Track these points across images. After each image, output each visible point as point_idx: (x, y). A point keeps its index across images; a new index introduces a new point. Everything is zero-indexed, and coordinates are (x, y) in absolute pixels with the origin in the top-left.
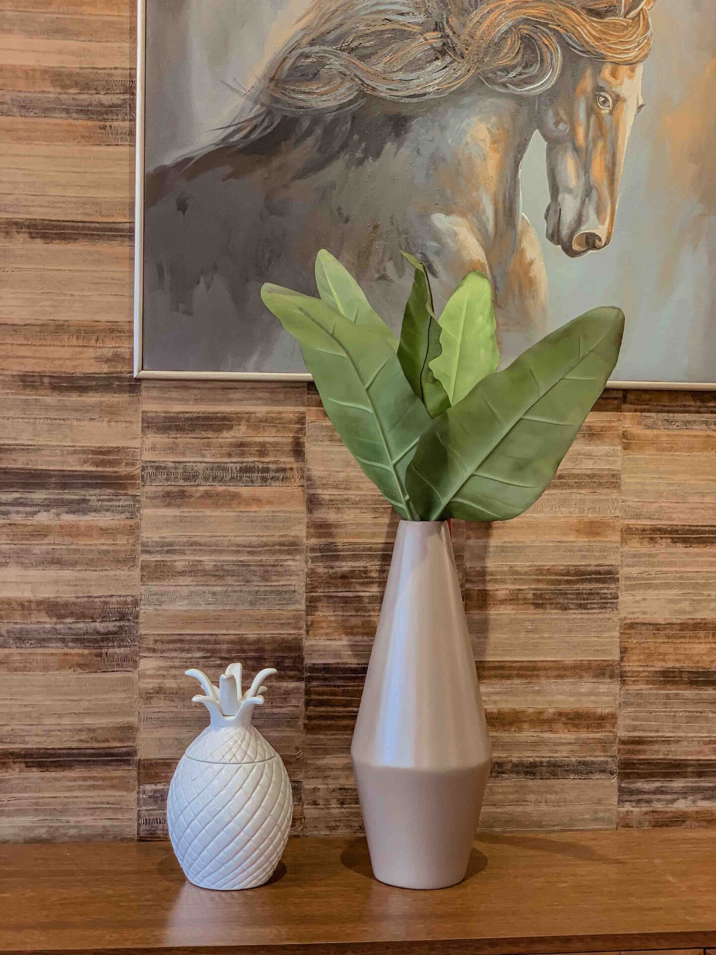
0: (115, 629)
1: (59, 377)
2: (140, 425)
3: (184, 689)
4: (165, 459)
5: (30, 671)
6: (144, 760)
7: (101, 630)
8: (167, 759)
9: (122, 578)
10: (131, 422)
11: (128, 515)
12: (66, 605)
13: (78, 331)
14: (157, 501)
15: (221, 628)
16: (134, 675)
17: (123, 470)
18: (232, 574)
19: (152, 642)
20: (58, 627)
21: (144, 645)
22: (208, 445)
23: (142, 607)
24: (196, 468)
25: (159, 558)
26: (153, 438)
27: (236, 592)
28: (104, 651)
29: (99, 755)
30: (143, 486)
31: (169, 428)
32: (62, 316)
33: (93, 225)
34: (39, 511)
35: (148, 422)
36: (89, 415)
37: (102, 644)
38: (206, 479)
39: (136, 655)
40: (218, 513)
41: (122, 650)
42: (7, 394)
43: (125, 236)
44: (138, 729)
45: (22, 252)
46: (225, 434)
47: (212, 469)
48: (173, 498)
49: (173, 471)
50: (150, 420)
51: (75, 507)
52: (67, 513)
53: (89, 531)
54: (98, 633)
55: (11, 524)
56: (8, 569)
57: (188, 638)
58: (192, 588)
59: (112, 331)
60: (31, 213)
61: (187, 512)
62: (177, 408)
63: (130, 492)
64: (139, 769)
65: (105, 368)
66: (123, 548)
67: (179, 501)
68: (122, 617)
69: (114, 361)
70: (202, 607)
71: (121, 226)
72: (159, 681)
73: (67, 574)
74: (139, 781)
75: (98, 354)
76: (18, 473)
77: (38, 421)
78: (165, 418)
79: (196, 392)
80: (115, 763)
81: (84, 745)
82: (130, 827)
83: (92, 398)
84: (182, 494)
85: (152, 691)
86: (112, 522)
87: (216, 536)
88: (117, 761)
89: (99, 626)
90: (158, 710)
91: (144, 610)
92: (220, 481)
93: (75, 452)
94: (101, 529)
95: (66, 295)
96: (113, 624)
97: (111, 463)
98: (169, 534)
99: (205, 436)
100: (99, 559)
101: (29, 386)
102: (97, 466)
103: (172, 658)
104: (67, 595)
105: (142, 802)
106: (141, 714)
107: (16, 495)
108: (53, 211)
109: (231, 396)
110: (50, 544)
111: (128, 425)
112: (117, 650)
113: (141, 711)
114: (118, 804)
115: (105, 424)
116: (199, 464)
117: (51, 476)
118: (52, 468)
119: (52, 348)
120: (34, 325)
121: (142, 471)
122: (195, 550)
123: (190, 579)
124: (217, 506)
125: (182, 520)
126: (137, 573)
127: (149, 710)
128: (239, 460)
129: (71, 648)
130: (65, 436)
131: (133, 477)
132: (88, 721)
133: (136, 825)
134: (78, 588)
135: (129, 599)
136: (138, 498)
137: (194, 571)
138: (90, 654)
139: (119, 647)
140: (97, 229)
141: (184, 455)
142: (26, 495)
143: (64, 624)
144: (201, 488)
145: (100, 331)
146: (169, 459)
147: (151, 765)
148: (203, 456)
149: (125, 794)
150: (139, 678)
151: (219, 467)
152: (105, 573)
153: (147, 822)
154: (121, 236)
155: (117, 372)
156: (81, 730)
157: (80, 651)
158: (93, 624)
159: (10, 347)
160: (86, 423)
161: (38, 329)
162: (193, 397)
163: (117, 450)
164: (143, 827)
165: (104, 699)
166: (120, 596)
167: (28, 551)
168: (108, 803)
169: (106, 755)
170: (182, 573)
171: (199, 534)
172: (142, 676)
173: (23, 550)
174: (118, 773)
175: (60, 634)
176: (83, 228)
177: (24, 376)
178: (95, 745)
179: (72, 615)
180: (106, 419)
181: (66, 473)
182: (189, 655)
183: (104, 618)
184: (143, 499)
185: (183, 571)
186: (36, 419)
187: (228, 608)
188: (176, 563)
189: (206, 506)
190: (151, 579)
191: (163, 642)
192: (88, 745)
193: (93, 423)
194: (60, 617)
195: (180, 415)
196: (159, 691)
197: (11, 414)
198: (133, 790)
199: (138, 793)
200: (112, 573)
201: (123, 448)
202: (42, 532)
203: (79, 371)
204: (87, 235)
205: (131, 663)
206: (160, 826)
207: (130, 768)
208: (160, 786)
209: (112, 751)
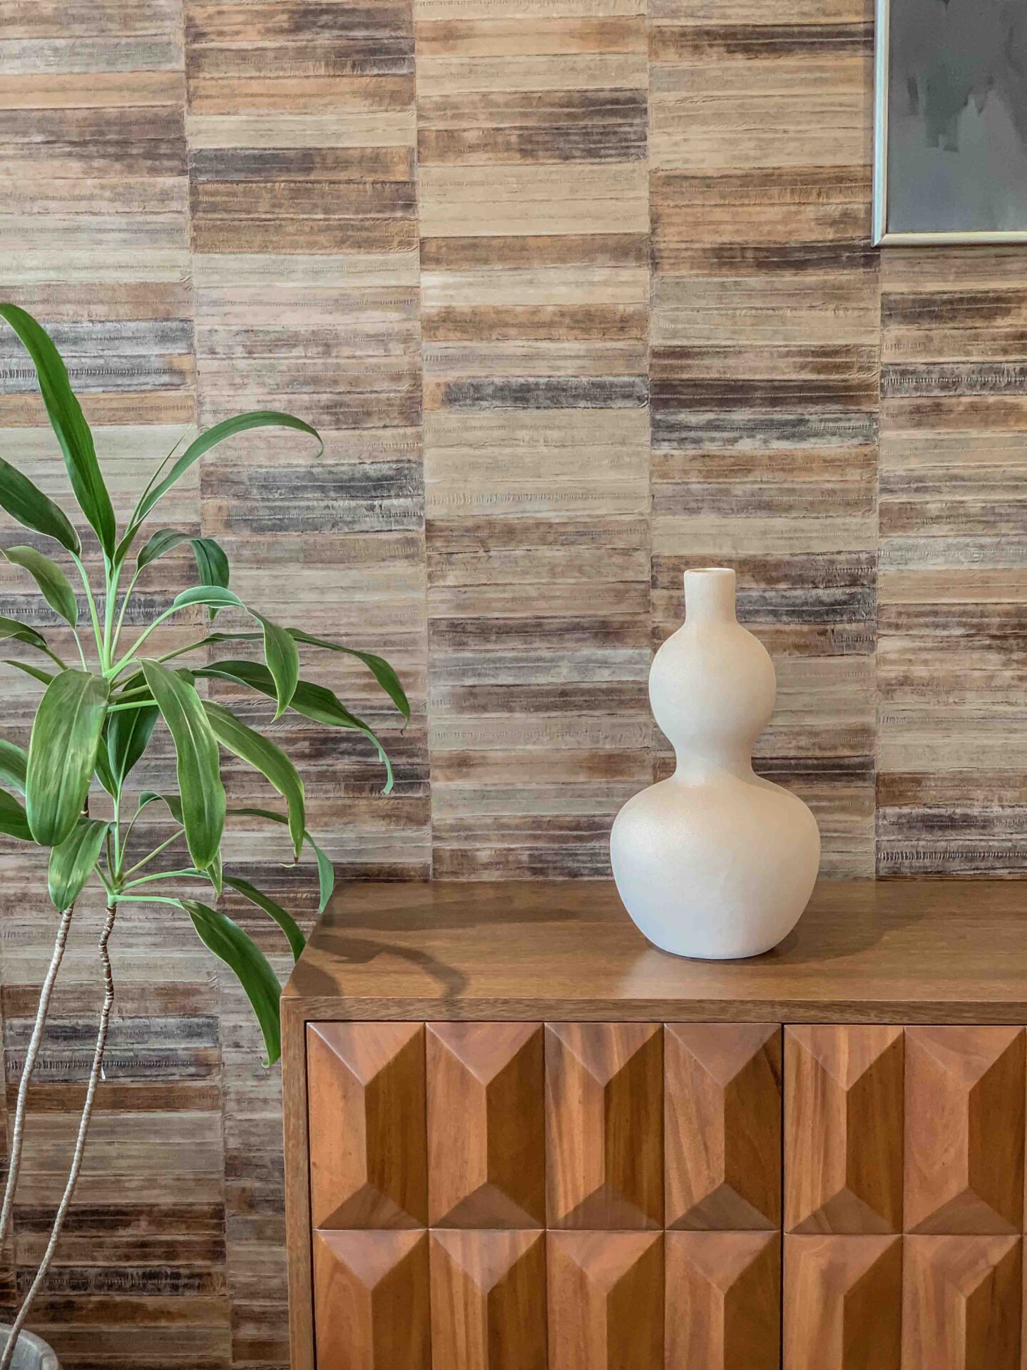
0: (844, 598)
1: (767, 250)
2: (879, 313)
3: (938, 678)
4: (913, 360)
6: (885, 774)
7: (826, 599)
8: (914, 773)
9: (854, 527)
10: (867, 309)
11: (860, 440)
12: (778, 565)
13: (794, 182)
14: (902, 419)
15: (991, 596)
16: (871, 660)
17: (855, 377)
18: (1007, 518)
19: (893, 615)
20: (767, 595)
21: (884, 620)
22: (976, 338)
23: (881, 567)
24: (957, 372)
25: (904, 498)
26: (897, 330)
27: (1012, 543)
28: (829, 627)
29: (824, 767)
30: (883, 398)
31: (920, 315)
32: (771, 163)
33: (814, 29)
34: (741, 437)
35: (890, 309)
36: (807, 303)
37: (826, 618)
38: (972, 386)
39: (874, 633)
40: (987, 434)
41: (854, 626)
42: (697, 276)
43: (858, 43)
44: (875, 734)
45: (714, 73)
46: (999, 322)
47: (980, 371)
48: (923, 415)
49: (925, 376)
50: (893, 305)
51: (789, 429)
52: (778, 439)
53: (810, 464)
54: (822, 603)
55: (704, 456)
56: (702, 516)
57: (945, 608)
58: (950, 540)
59: (840, 180)
60: (729, 17)
61: (944, 433)
62: (931, 286)
63: (864, 408)
64: (877, 786)
65: (830, 234)
66: (856, 486)
67: (932, 419)
68: (854, 581)
69: (842, 222)
70: (965, 566)
71: (852, 28)
72: (905, 668)
73: (780, 523)
74: (878, 803)
75: (821, 214)
76: (712, 386)
77: (738, 312)
78: (914, 301)
79: (958, 262)
80: (846, 778)
81: (803, 754)
82: (865, 862)
83: (812, 277)
84: (937, 408)
85: (894, 682)
86: (839, 450)
87: (985, 467)
88: (847, 775)
89: (824, 594)
90: (902, 707)
91: (885, 570)
92: (991, 389)
93: (788, 354)
94: (825, 461)
95: (776, 131)
96: (840, 591)
97: (838, 368)
98: (917, 465)
99: (970, 325)
100: (822, 502)
101: (725, 264)
102: (819, 373)
103: (922, 637)
104: (780, 551)
105: (881, 831)
106: (880, 712)
107: (711, 416)
108: (758, 12)
109: (1008, 267)
110: (755, 482)
111: (862, 313)
112: (847, 626)
113: (880, 708)
114: (850, 832)
115: (830, 314)
116: (961, 366)
117: (756, 389)
118: (757, 377)
119: (758, 209)
120: (730, 177)
121: (882, 377)
122: (954, 487)
123: (949, 527)
124: (986, 423)
125: (936, 444)
126: (874, 520)
127: (891, 707)
128: (1019, 357)
129: (785, 623)
130: (776, 332)
131: (868, 386)
132: (809, 721)
133: (874, 860)
134: (795, 542)
135: (863, 556)
136: (875, 416)
137: (953, 515)
138: (811, 632)
139: (850, 621)
140: (821, 34)
141: (940, 352)
142: (722, 416)
143: (777, 591)
144: (963, 399)
145: (824, 180)
146: (919, 360)
147: (893, 781)
148: (968, 353)
149: (859, 819)
150: (878, 664)
151: (991, 368)
152: (829, 521)
153: (889, 856)
154: (853, 43)
155: (846, 239)
156: (799, 734)
157: (798, 628)
158: (814, 592)
159: (699, 209)
160: (804, 313)
161: (739, 183)
162: (953, 270)
163: (847, 350)
164: (883, 864)
165: (831, 693)
166: (850, 552)
167: (726, 492)
168: (836, 831)
169: (834, 767)
170: (937, 519)
171: (959, 465)
172: (882, 661)
173: (720, 491)
174: (848, 792)
175: (770, 604)
176: (800, 34)
177: (721, 249)
178: (818, 753)
179: (786, 578)
180: (832, 306)
181: (776, 384)
182: (946, 633)
183: (829, 582)
184: (883, 417)
185: (938, 517)
186: (735, 309)
187: (1000, 566)
188: (929, 506)
189: (970, 424)
190: (894, 528)
191: (909, 615)
192: (810, 754)
193: (814, 313)
194: (771, 581)
195: (937, 297)
196: (905, 681)
197: (702, 303)
198: (870, 814)
199: (877, 817)
200: (839, 521)
201: (855, 346)
202: (744, 466)
203: (794, 240)
204: (804, 43)
205: (866, 644)
206: (907, 862)
207: (866, 784)
208: (906, 810)
209: (842, 762)
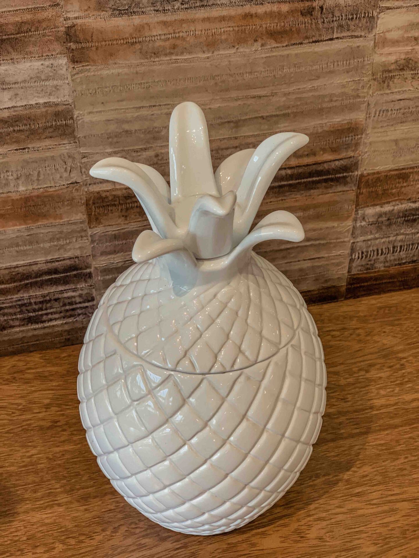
5: (182, 53)
6: (369, 174)
8: (403, 169)
16: (366, 43)
29: (300, 176)
39: (375, 7)
44: (363, 131)
64: (359, 188)
74: (357, 205)
80: (324, 184)
82: (338, 264)
85: (393, 67)
88: (326, 181)
90: (399, 97)
105: (358, 232)
106: (372, 106)
113: (372, 101)
114: (324, 239)
127: (385, 98)
133: (347, 261)
147: (378, 180)
149: (335, 224)
150: (375, 46)
153: (363, 255)
157: (275, 8)
164: (357, 263)
169: (311, 175)
174: (326, 198)
196: (406, 65)
198: (348, 217)
199: (355, 220)
205: (364, 21)
206: (382, 258)
207: (345, 188)
208: (387, 208)
209: (320, 168)
